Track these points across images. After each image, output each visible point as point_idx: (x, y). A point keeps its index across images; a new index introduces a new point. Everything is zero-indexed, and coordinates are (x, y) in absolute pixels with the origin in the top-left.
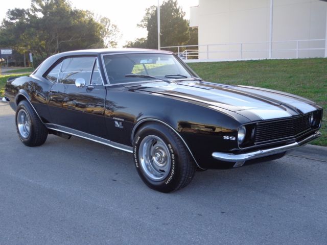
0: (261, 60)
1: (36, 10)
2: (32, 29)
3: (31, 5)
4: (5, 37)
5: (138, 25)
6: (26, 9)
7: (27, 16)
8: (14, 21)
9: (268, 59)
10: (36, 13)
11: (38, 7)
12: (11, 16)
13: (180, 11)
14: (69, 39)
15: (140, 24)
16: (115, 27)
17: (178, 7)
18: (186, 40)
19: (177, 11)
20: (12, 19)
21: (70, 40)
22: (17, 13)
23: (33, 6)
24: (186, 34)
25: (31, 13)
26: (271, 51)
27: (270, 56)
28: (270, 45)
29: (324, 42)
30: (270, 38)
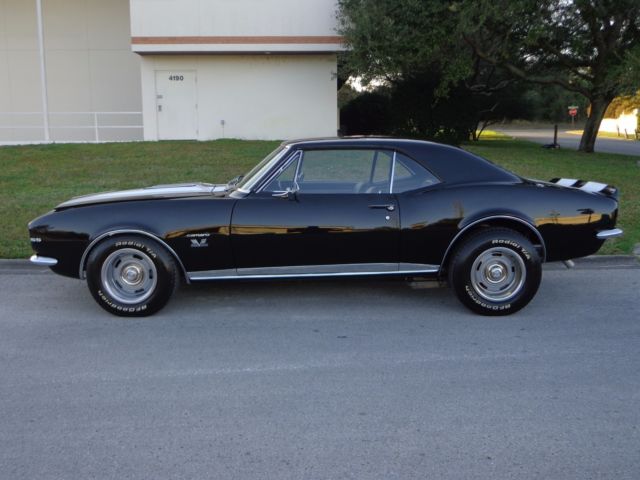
26: (49, 129)
27: (47, 137)
28: (45, 119)
29: (141, 116)
30: (45, 105)
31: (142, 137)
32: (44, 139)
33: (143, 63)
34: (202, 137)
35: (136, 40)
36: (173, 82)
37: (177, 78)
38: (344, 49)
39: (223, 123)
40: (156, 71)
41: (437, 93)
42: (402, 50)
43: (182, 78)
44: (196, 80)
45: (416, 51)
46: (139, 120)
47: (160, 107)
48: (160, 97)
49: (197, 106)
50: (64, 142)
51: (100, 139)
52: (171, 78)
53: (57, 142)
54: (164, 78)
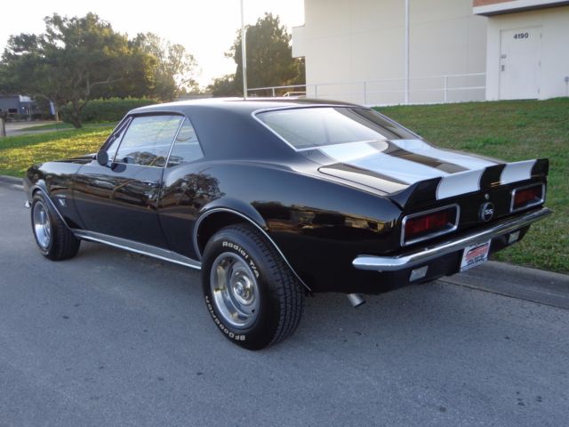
0: (392, 107)
1: (53, 36)
2: (46, 66)
3: (46, 28)
4: (4, 79)
5: (226, 55)
6: (37, 35)
7: (39, 46)
8: (20, 54)
9: (402, 104)
10: (55, 41)
11: (57, 31)
12: (15, 46)
13: (284, 33)
14: (105, 80)
15: (229, 52)
16: (192, 58)
17: (280, 27)
18: (293, 77)
19: (279, 32)
20: (16, 50)
21: (107, 82)
22: (25, 41)
23: (49, 30)
24: (293, 68)
25: (47, 40)
28: (406, 84)
29: (484, 76)
33: (489, 24)
34: (543, 96)
35: (478, 2)
36: (519, 40)
37: (522, 36)
39: (566, 80)
40: (501, 31)
43: (526, 35)
44: (541, 36)
46: (482, 81)
47: (503, 67)
48: (504, 57)
49: (540, 63)
52: (516, 37)
54: (508, 37)
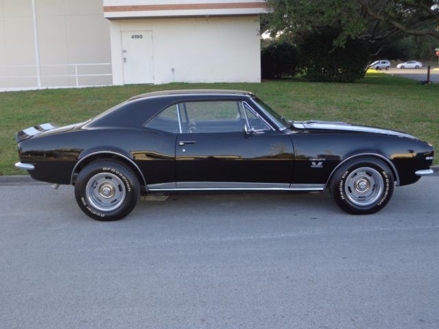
26: (41, 78)
27: (39, 84)
28: (38, 69)
29: (110, 66)
30: (37, 60)
31: (112, 82)
32: (37, 86)
33: (111, 25)
35: (107, 9)
36: (135, 40)
37: (138, 37)
38: (267, 12)
39: (173, 70)
40: (121, 32)
41: (335, 43)
42: (312, 12)
43: (141, 37)
44: (152, 38)
45: (322, 13)
46: (109, 69)
47: (125, 59)
48: (125, 51)
49: (153, 58)
50: (56, 88)
51: (79, 85)
52: (133, 37)
53: (49, 88)
54: (127, 37)
